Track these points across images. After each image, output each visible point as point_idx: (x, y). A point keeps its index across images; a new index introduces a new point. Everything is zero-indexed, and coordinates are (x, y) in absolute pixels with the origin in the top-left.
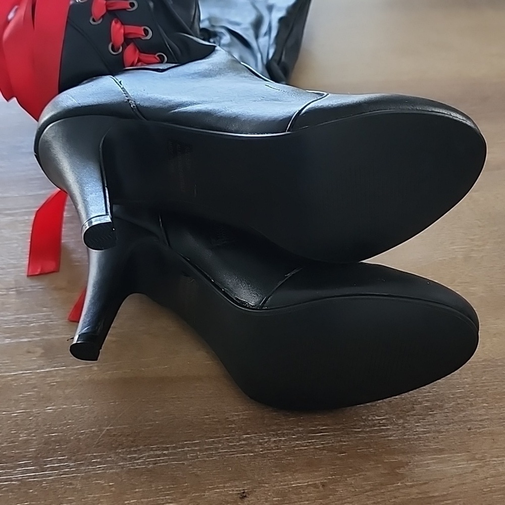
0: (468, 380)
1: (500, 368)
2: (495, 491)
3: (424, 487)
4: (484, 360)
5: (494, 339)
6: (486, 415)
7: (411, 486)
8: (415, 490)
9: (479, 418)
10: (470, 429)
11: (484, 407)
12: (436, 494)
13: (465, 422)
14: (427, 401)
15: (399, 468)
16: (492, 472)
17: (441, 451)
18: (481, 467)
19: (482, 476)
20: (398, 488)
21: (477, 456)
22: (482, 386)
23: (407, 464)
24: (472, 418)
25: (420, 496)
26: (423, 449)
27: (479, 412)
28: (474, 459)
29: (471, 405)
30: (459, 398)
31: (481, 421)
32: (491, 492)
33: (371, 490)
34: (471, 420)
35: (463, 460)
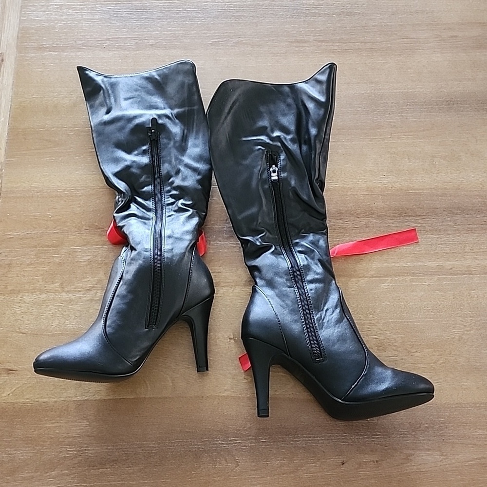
0: (447, 414)
1: (463, 408)
2: (449, 471)
3: (419, 467)
4: (457, 404)
5: (464, 391)
6: (452, 433)
7: (414, 466)
8: (415, 468)
9: (449, 435)
10: (443, 440)
11: (452, 429)
12: (424, 470)
13: (442, 436)
14: (427, 424)
15: (410, 456)
16: (449, 462)
17: (429, 450)
18: (445, 459)
19: (444, 463)
20: (408, 466)
21: (444, 454)
22: (453, 418)
23: (413, 455)
24: (445, 434)
25: (417, 470)
26: (422, 448)
27: (449, 432)
28: (443, 455)
29: (446, 428)
30: (442, 423)
31: (449, 436)
32: (447, 471)
33: (397, 466)
34: (445, 436)
35: (438, 455)
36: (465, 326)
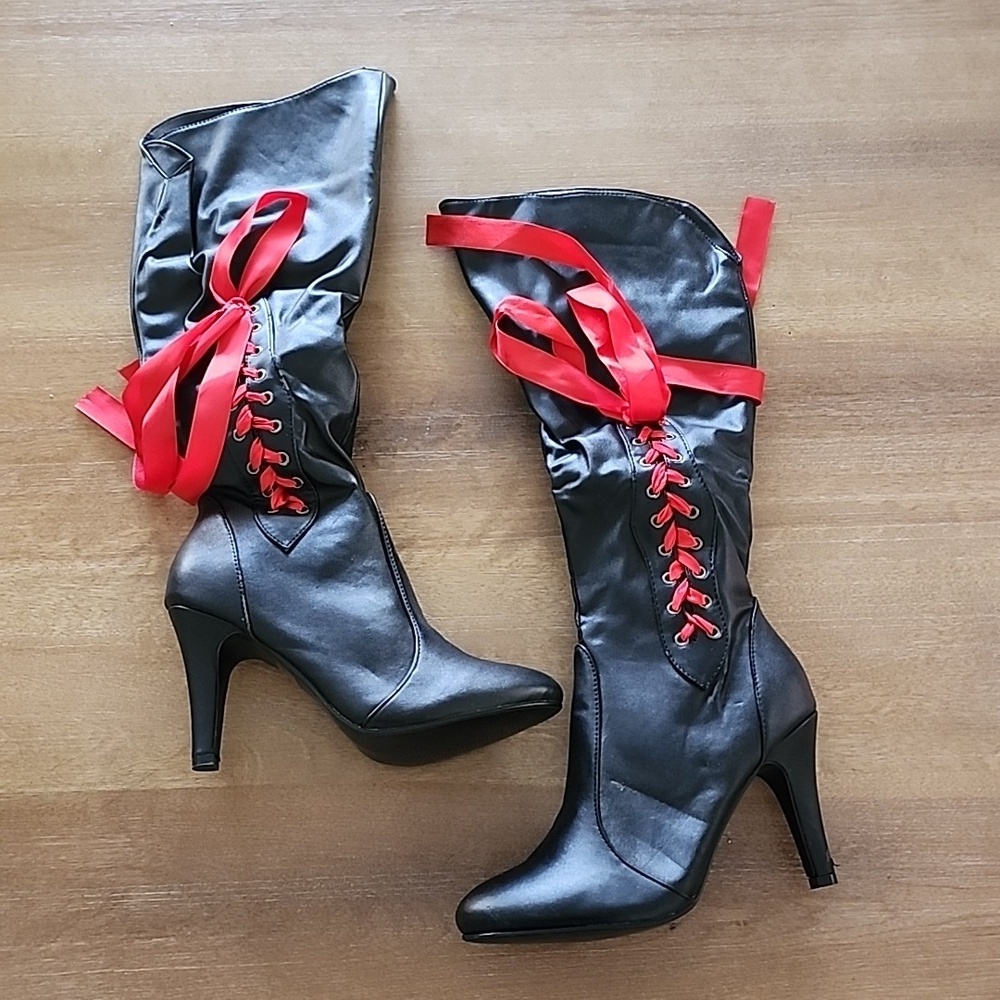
0: (899, 822)
1: (933, 810)
2: (899, 944)
3: (835, 935)
4: (920, 800)
5: (935, 773)
6: (907, 863)
7: (824, 932)
8: (827, 937)
9: (901, 866)
10: (889, 877)
11: (908, 854)
12: (846, 942)
13: (885, 869)
14: (854, 842)
15: (815, 912)
16: (901, 925)
17: (857, 899)
18: (891, 919)
19: (890, 928)
20: (811, 934)
21: (890, 907)
22: (911, 831)
23: (824, 908)
24: (893, 865)
25: (831, 942)
26: (841, 895)
27: (902, 860)
28: (887, 910)
29: (896, 851)
30: (886, 841)
31: (902, 869)
32: (895, 944)
33: (788, 933)
34: (892, 868)
35: (876, 910)
36: (941, 633)
